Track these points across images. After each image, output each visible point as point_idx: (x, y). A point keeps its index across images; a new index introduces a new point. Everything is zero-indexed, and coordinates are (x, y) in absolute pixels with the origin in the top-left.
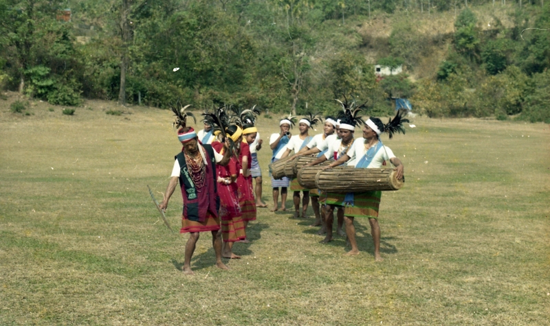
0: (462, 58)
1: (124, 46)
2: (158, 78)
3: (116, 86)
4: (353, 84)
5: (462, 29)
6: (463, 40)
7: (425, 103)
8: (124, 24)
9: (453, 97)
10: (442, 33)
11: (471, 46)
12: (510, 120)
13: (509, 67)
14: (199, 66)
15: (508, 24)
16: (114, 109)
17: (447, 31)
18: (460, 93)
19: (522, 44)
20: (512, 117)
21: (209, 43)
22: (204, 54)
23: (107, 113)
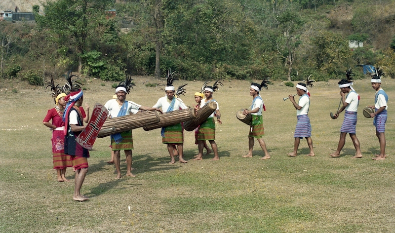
1: (157, 32)
2: (184, 57)
3: (152, 64)
4: (332, 55)
7: (389, 67)
8: (157, 16)
10: (393, 14)
14: (215, 46)
16: (152, 83)
21: (222, 27)
22: (218, 36)
23: (147, 86)
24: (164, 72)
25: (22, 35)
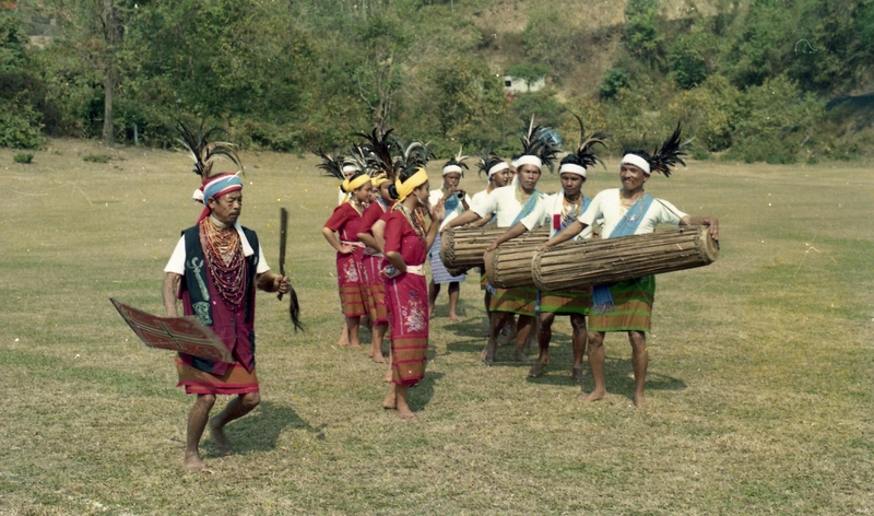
0: (636, 64)
1: (109, 51)
2: (164, 102)
3: (97, 115)
4: (470, 107)
5: (637, 19)
6: (639, 35)
8: (109, 17)
9: (625, 124)
10: (606, 24)
11: (650, 45)
12: (713, 159)
13: (711, 77)
14: (228, 81)
15: (707, 10)
16: (96, 153)
17: (614, 22)
18: (637, 119)
19: (729, 41)
20: (717, 154)
21: (243, 45)
22: (236, 62)
23: (86, 160)
24: (122, 132)
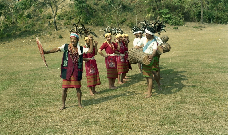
24: (207, 19)
25: (131, 2)
